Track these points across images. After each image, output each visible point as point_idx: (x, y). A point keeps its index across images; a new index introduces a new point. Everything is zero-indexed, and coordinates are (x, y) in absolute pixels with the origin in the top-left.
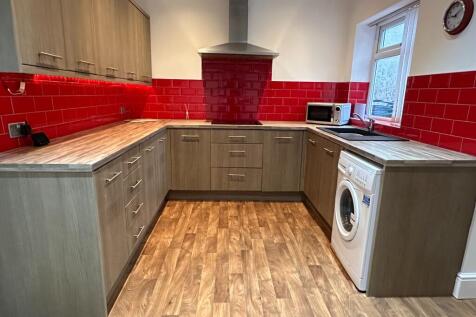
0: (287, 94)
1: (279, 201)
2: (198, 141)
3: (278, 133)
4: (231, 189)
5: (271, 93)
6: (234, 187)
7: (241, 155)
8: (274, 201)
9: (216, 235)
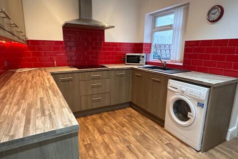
0: (113, 49)
1: (119, 109)
2: (72, 80)
3: (117, 71)
4: (94, 107)
5: (105, 49)
6: (95, 106)
7: (99, 86)
8: (116, 110)
9: (103, 140)
